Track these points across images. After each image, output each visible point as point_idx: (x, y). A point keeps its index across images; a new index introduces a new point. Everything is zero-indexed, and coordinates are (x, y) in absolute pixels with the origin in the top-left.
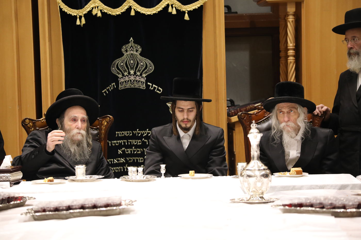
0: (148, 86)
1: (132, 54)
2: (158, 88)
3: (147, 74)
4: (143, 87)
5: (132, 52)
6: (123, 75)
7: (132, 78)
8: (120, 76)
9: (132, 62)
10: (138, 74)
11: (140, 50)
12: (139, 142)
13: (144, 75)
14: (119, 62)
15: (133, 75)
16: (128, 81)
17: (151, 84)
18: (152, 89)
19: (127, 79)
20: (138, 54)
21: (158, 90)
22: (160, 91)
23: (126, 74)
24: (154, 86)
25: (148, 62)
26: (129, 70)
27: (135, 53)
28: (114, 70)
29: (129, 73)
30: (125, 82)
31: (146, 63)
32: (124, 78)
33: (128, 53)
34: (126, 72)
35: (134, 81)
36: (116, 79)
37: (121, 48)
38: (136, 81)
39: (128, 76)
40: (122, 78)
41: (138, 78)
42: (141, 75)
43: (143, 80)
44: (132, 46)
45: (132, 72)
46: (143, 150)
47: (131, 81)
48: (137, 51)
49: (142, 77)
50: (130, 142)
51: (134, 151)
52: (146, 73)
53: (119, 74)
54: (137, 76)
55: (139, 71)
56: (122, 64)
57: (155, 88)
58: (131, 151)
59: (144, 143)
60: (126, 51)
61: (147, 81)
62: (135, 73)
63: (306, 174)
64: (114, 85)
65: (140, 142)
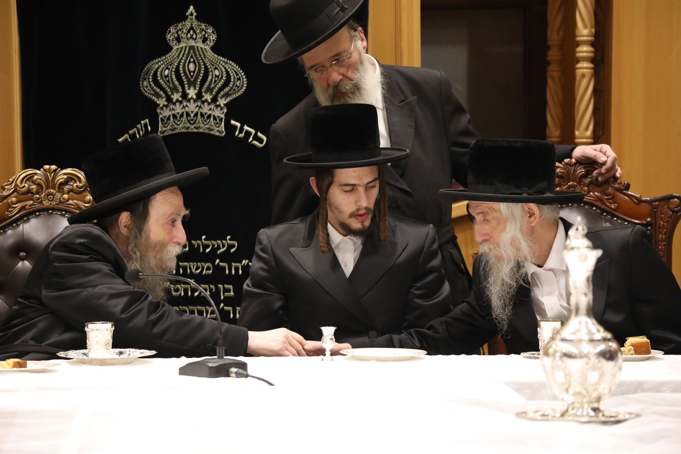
0: (230, 129)
1: (192, 48)
2: (256, 134)
3: (228, 99)
4: (219, 130)
5: (192, 43)
6: (169, 100)
7: (192, 107)
8: (162, 102)
9: (192, 67)
10: (208, 97)
11: (213, 37)
12: (206, 268)
13: (222, 102)
14: (159, 65)
15: (195, 101)
16: (182, 115)
17: (238, 125)
18: (242, 135)
19: (178, 109)
20: (208, 48)
21: (256, 138)
22: (261, 141)
23: (176, 97)
24: (246, 128)
25: (233, 67)
26: (183, 88)
27: (200, 45)
28: (146, 86)
29: (185, 95)
30: (174, 116)
31: (226, 70)
32: (172, 106)
33: (183, 45)
34: (177, 92)
35: (196, 115)
36: (150, 110)
37: (165, 30)
38: (202, 115)
39: (181, 102)
40: (167, 106)
41: (206, 109)
42: (214, 100)
43: (218, 113)
44: (192, 28)
45: (192, 93)
46: (216, 288)
47: (188, 114)
48: (205, 40)
49: (217, 106)
50: (185, 268)
51: (194, 290)
52: (227, 95)
53: (158, 96)
54: (203, 102)
55: (209, 90)
56: (167, 72)
57: (248, 134)
58: (186, 291)
59: (218, 270)
60: (178, 40)
61: (228, 117)
62: (199, 96)
63: (658, 354)
64: (146, 125)
65: (208, 269)
